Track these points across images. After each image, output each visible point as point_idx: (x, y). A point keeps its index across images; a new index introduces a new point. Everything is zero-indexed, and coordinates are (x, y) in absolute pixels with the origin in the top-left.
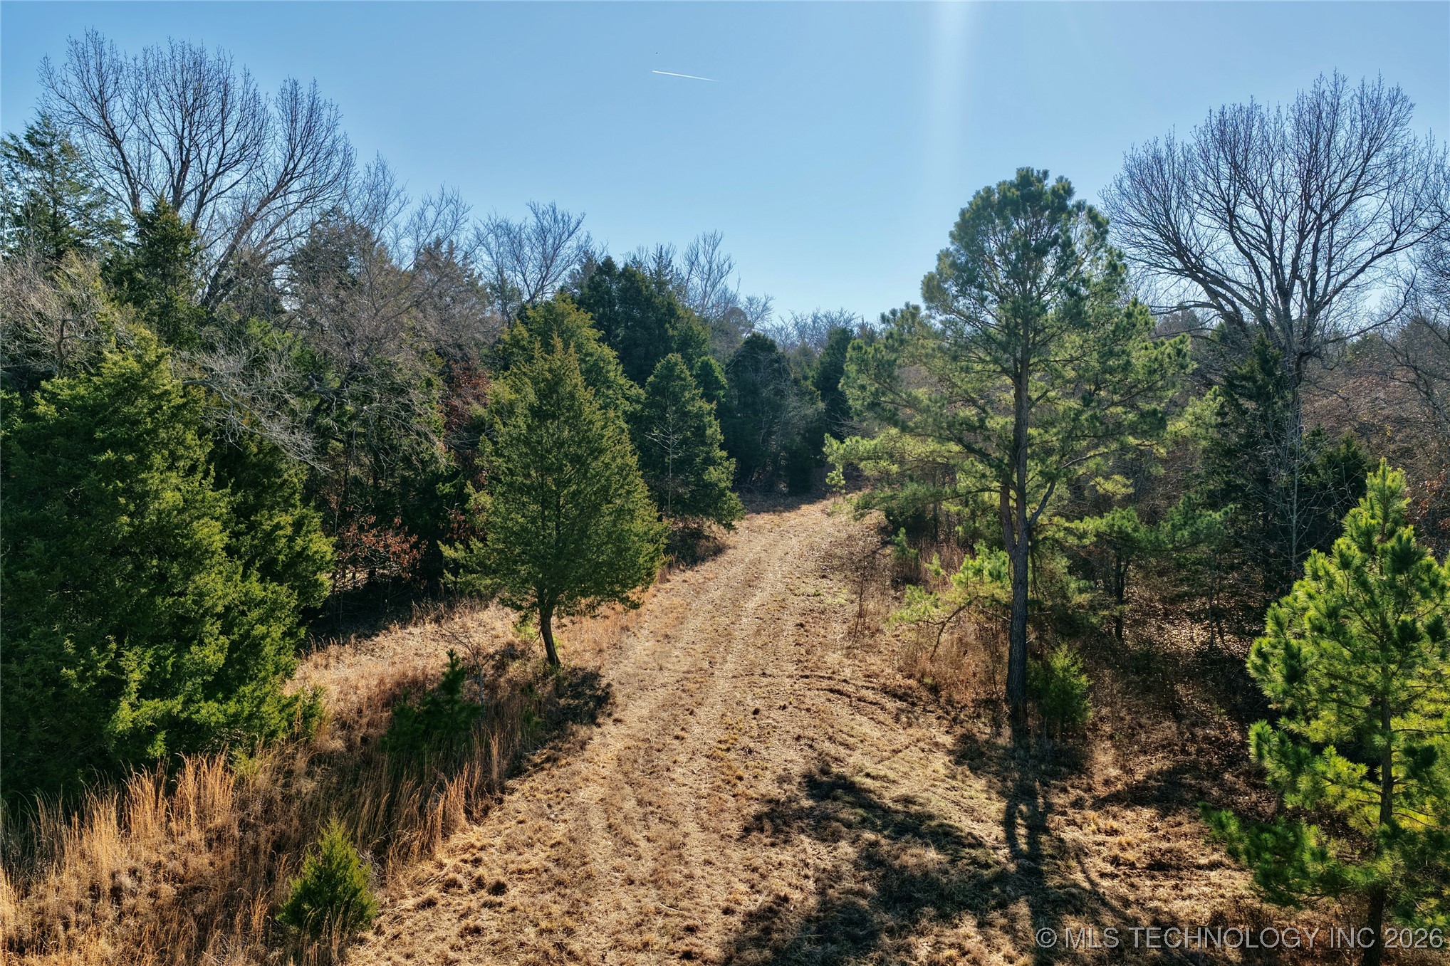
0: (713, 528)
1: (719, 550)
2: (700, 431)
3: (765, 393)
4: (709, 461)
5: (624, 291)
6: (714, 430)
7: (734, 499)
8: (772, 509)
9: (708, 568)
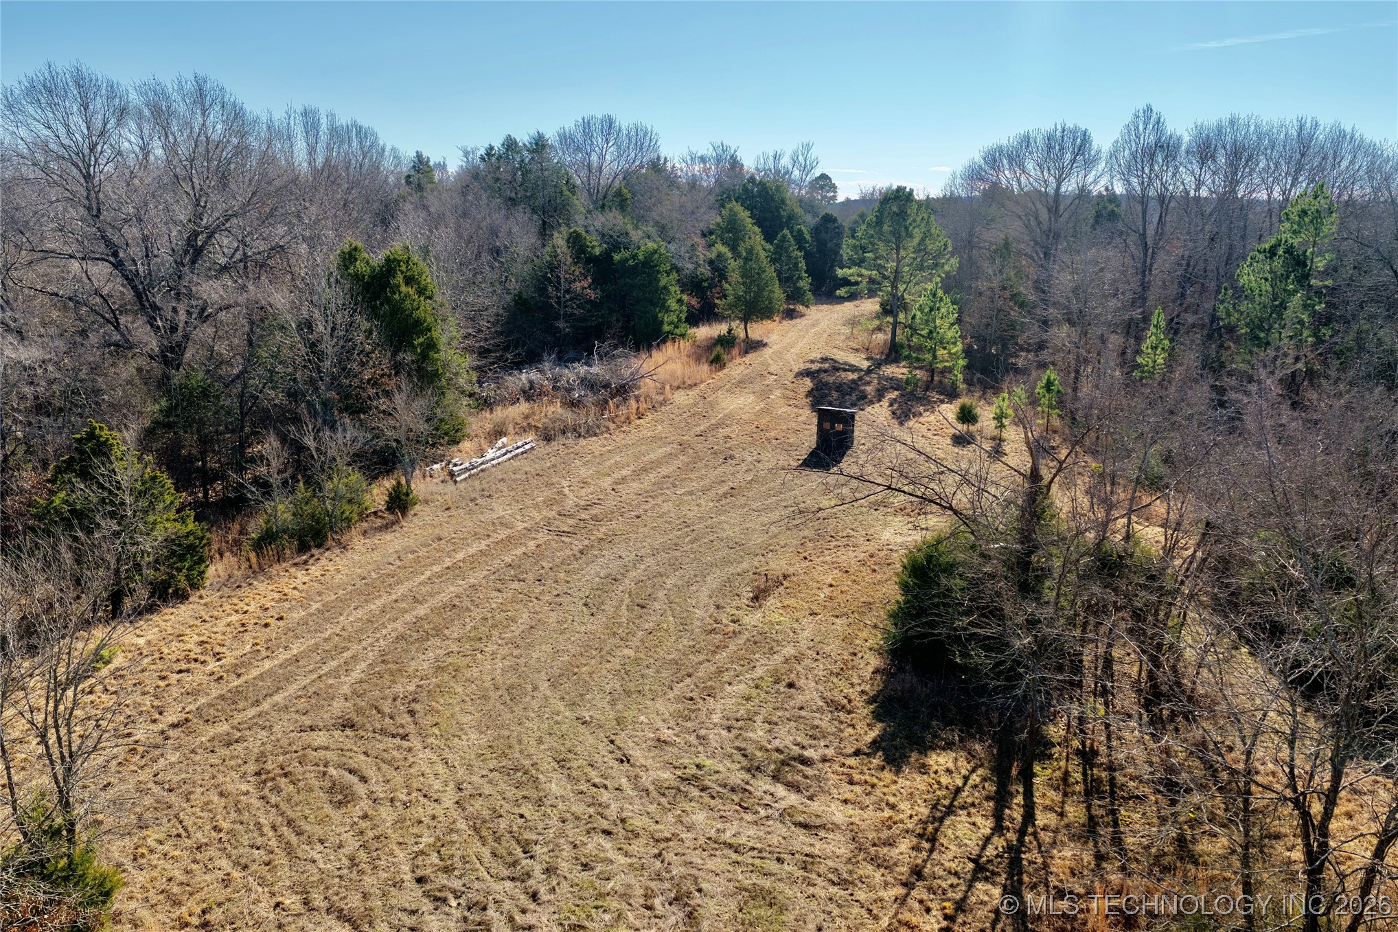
0: (801, 308)
1: (803, 315)
2: (796, 265)
3: (829, 245)
4: (800, 278)
5: (759, 192)
6: (802, 265)
7: (809, 295)
8: (831, 303)
9: (798, 320)
